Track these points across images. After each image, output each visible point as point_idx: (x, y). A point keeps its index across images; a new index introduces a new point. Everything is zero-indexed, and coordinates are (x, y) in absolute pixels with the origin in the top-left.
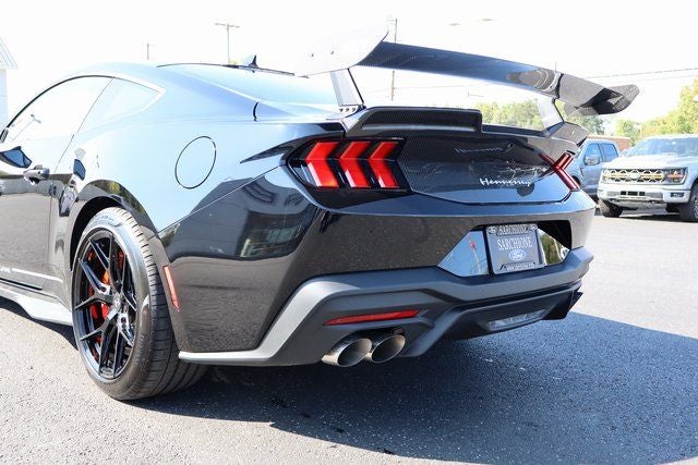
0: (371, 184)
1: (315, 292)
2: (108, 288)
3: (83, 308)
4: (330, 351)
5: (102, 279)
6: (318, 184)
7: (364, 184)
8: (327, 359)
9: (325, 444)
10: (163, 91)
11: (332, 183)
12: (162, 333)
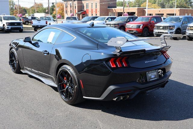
0: (122, 66)
1: (112, 88)
2: (66, 81)
3: (60, 85)
4: (115, 98)
5: (64, 79)
6: (112, 67)
7: (121, 66)
8: (114, 99)
9: (113, 115)
10: (76, 38)
11: (115, 66)
12: (80, 93)
